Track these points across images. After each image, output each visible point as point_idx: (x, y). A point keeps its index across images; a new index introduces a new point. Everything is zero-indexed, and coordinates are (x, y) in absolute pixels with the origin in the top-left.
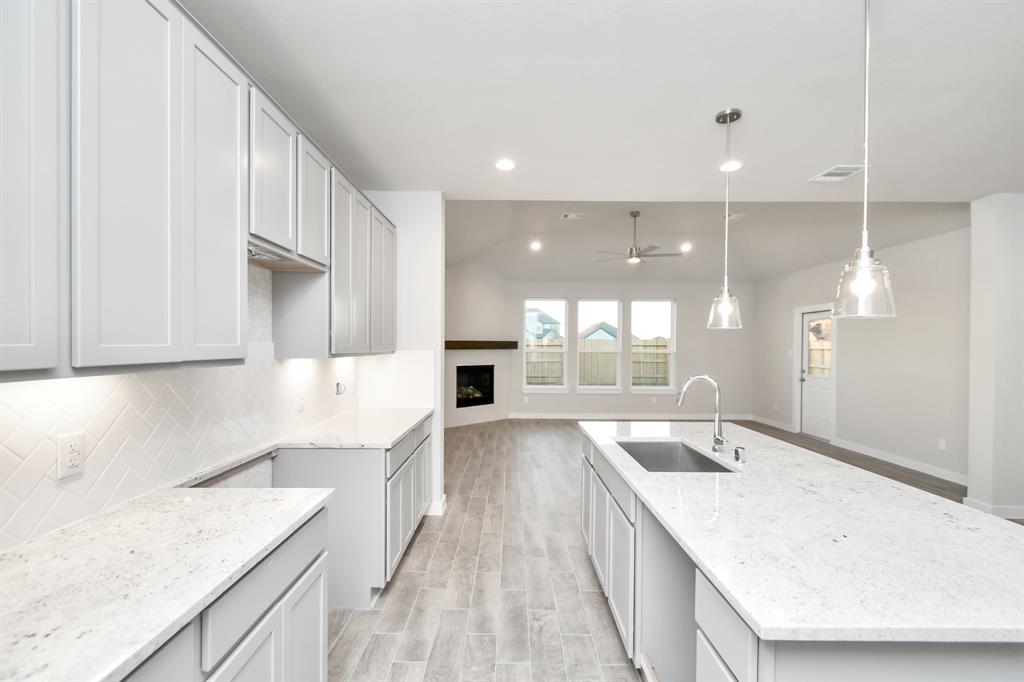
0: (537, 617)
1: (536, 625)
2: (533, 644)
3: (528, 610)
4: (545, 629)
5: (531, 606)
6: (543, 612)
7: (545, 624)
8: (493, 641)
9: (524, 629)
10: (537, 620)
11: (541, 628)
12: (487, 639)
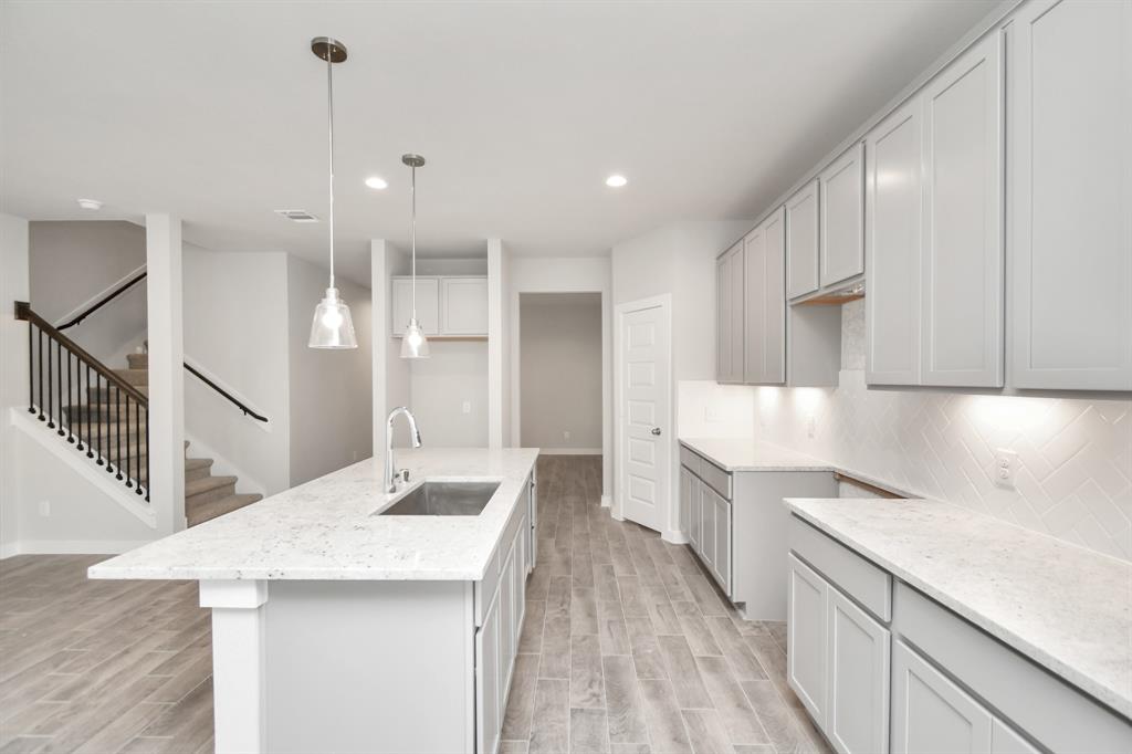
0: (595, 699)
1: (596, 689)
2: (599, 669)
3: (606, 708)
4: (587, 684)
5: (602, 713)
6: (587, 706)
7: (585, 690)
8: (640, 673)
9: (610, 685)
10: (594, 695)
11: (590, 686)
12: (646, 675)
